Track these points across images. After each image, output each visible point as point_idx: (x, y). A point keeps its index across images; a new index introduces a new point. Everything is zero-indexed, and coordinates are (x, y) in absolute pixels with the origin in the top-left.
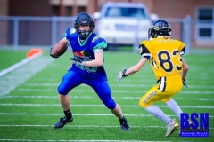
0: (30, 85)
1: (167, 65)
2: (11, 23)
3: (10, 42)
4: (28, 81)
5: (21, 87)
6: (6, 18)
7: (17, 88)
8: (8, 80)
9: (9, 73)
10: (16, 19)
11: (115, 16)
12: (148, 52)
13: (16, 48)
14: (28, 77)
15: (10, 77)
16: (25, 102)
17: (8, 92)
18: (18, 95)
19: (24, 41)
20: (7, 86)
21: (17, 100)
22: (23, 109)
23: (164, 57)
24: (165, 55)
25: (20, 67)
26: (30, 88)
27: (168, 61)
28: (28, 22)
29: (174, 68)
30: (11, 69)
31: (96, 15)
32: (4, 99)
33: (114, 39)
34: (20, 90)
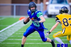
0: (20, 31)
1: (66, 24)
2: (13, 7)
3: (12, 14)
4: (19, 30)
5: (17, 32)
6: (10, 4)
7: (15, 33)
8: (12, 30)
9: (12, 27)
10: (15, 5)
11: (55, 3)
12: (59, 20)
13: (15, 17)
14: (20, 28)
15: (12, 28)
16: (18, 39)
17: (11, 34)
18: (15, 35)
19: (18, 14)
20: (11, 32)
21: (15, 38)
22: (17, 41)
23: (65, 21)
24: (65, 20)
25: (16, 24)
26: (20, 33)
27: (67, 22)
28: (20, 6)
29: (69, 25)
30: (13, 25)
31: (47, 3)
32: (10, 37)
33: (55, 13)
34: (17, 33)
